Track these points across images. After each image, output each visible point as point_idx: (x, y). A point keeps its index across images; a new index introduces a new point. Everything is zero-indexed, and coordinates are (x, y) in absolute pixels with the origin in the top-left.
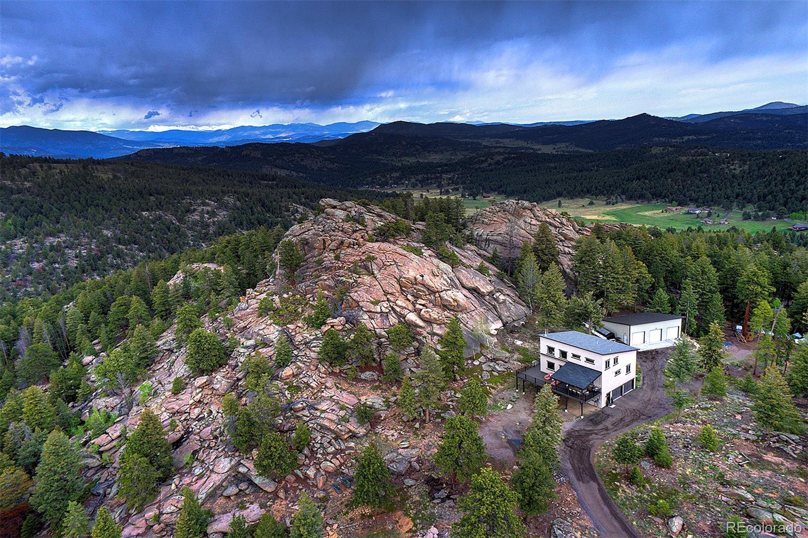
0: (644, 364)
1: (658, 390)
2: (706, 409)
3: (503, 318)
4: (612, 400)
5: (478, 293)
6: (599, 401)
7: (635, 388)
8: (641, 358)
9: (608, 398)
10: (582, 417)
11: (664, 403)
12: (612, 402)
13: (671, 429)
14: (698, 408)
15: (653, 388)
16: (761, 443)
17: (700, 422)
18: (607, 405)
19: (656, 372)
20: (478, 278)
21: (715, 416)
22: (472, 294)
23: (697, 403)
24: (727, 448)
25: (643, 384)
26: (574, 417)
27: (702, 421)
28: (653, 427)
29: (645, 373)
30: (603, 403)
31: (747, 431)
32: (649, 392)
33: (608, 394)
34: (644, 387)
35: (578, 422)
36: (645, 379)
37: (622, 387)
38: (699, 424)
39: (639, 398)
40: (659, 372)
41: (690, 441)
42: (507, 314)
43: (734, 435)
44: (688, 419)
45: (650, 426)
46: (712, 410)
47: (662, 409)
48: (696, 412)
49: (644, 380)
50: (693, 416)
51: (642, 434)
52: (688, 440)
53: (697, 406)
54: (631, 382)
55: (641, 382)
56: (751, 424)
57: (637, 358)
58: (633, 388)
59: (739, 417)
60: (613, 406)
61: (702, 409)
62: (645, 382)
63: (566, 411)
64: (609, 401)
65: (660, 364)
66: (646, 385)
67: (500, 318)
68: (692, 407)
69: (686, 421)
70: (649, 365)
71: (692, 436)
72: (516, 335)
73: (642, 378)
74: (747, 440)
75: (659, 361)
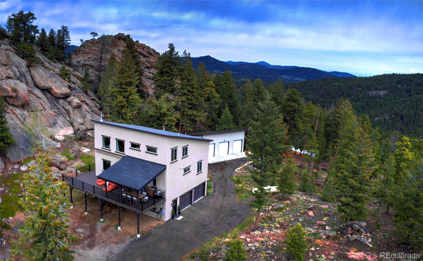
0: (214, 173)
1: (229, 196)
2: (280, 209)
3: (75, 124)
4: (179, 210)
5: (52, 95)
6: (163, 211)
7: (206, 194)
8: (212, 169)
9: (175, 207)
10: (139, 236)
11: (237, 209)
12: (179, 213)
13: (248, 240)
14: (272, 210)
15: (224, 194)
16: (341, 239)
17: (277, 225)
18: (173, 217)
19: (226, 180)
20: (55, 79)
21: (290, 216)
22: (45, 95)
23: (270, 205)
24: (313, 252)
25: (215, 191)
26: (128, 237)
27: (279, 223)
28: (227, 240)
29: (215, 181)
30: (167, 215)
31: (324, 227)
32: (221, 199)
33: (175, 201)
34: (216, 194)
35: (132, 243)
36: (217, 186)
37: (191, 191)
38: (277, 228)
39: (211, 205)
40: (229, 180)
41: (273, 253)
42: (80, 121)
43: (314, 234)
44: (265, 225)
45: (223, 240)
46: (286, 210)
47: (235, 217)
48: (271, 215)
49: (214, 187)
50: (269, 220)
51: (214, 252)
52: (269, 251)
53: (270, 207)
54: (202, 186)
55: (212, 189)
56: (324, 219)
57: (208, 169)
58: (204, 195)
59: (311, 213)
60: (180, 218)
61: (276, 210)
62: (216, 189)
63: (119, 228)
64: (176, 211)
65: (229, 173)
66: (217, 192)
67: (72, 124)
68: (265, 210)
69: (263, 228)
70: (218, 174)
71: (272, 245)
72: (86, 144)
73: (212, 186)
74: (328, 237)
75: (228, 171)
